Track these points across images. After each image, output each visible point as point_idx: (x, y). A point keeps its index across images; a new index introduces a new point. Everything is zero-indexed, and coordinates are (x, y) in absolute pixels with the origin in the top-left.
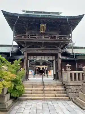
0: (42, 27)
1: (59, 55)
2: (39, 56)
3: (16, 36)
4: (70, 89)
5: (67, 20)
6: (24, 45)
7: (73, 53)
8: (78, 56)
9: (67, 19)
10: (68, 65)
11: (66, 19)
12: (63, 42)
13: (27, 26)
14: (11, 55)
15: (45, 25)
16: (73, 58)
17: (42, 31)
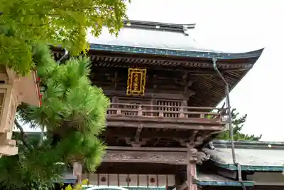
0: (134, 79)
1: (192, 171)
2: (118, 173)
5: (215, 65)
7: (236, 165)
8: (252, 173)
9: (214, 60)
11: (210, 61)
12: (202, 128)
15: (143, 72)
16: (237, 179)
17: (133, 89)
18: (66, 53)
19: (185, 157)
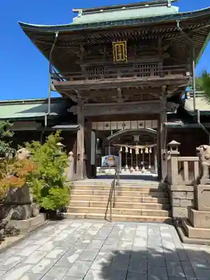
0: (118, 50)
4: (176, 199)
5: (178, 25)
6: (77, 98)
7: (196, 111)
9: (178, 21)
10: (174, 142)
11: (175, 23)
13: (82, 49)
14: (46, 124)
15: (123, 44)
16: (197, 123)
17: (118, 58)
18: (57, 35)
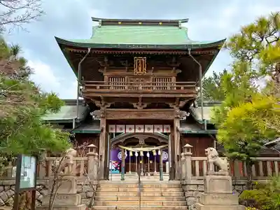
0: (138, 64)
1: (177, 124)
2: (135, 124)
3: (83, 85)
4: (190, 191)
5: (189, 53)
6: (101, 103)
7: (204, 120)
9: (189, 49)
10: (187, 145)
12: (181, 96)
14: (74, 127)
15: (144, 59)
16: (204, 129)
17: (138, 71)
18: (89, 50)
19: (172, 115)
